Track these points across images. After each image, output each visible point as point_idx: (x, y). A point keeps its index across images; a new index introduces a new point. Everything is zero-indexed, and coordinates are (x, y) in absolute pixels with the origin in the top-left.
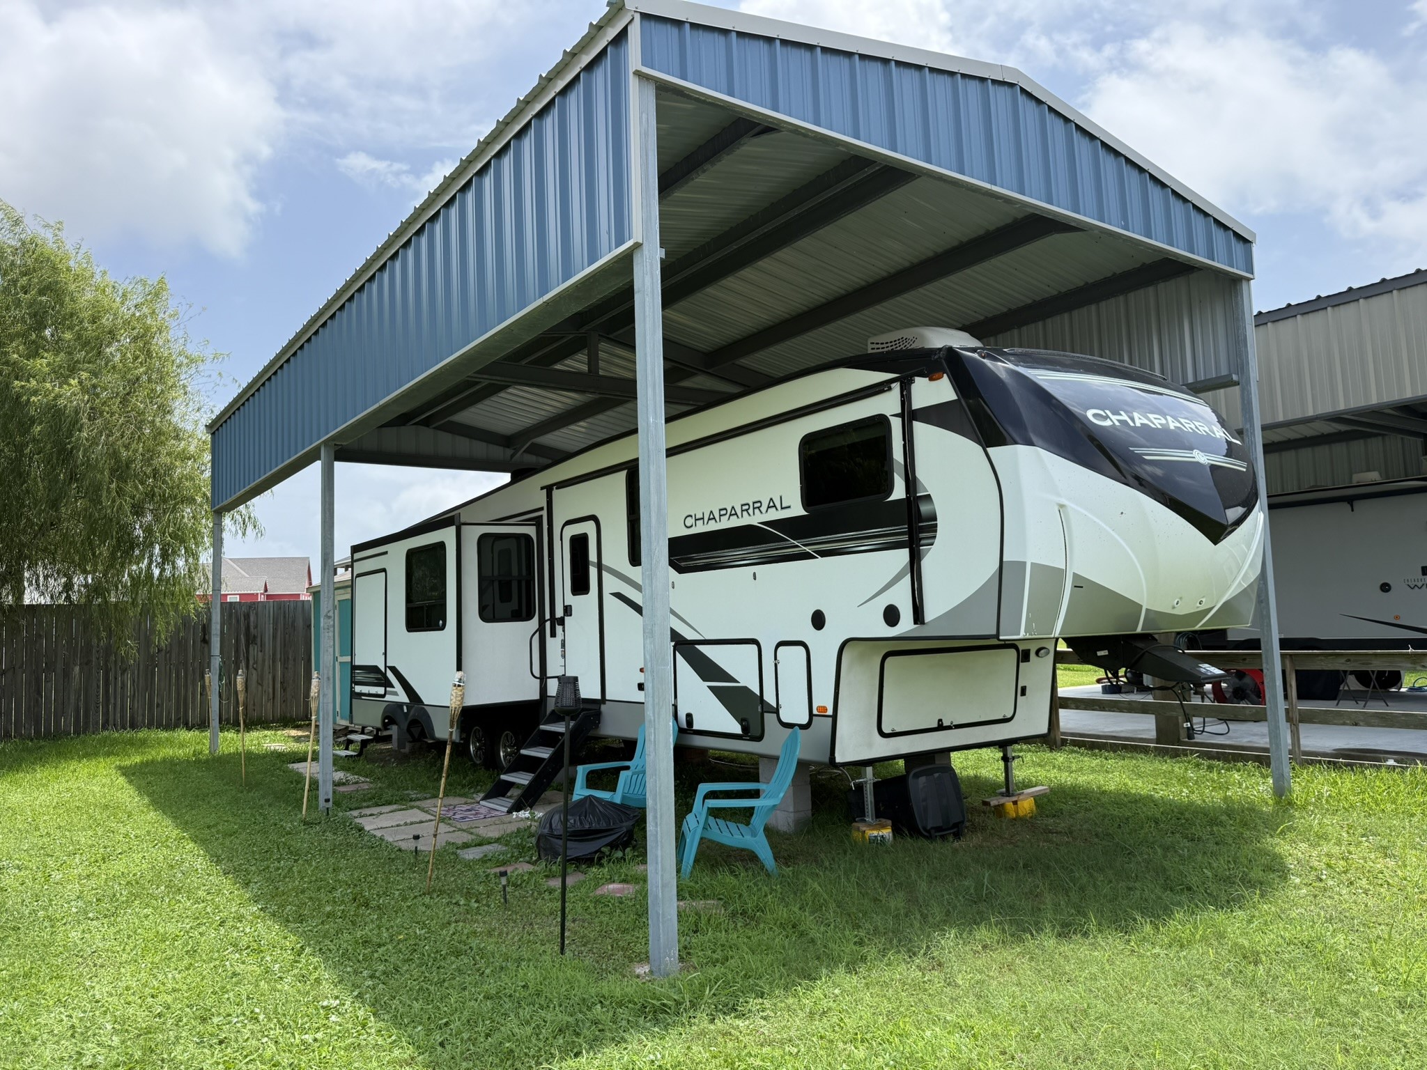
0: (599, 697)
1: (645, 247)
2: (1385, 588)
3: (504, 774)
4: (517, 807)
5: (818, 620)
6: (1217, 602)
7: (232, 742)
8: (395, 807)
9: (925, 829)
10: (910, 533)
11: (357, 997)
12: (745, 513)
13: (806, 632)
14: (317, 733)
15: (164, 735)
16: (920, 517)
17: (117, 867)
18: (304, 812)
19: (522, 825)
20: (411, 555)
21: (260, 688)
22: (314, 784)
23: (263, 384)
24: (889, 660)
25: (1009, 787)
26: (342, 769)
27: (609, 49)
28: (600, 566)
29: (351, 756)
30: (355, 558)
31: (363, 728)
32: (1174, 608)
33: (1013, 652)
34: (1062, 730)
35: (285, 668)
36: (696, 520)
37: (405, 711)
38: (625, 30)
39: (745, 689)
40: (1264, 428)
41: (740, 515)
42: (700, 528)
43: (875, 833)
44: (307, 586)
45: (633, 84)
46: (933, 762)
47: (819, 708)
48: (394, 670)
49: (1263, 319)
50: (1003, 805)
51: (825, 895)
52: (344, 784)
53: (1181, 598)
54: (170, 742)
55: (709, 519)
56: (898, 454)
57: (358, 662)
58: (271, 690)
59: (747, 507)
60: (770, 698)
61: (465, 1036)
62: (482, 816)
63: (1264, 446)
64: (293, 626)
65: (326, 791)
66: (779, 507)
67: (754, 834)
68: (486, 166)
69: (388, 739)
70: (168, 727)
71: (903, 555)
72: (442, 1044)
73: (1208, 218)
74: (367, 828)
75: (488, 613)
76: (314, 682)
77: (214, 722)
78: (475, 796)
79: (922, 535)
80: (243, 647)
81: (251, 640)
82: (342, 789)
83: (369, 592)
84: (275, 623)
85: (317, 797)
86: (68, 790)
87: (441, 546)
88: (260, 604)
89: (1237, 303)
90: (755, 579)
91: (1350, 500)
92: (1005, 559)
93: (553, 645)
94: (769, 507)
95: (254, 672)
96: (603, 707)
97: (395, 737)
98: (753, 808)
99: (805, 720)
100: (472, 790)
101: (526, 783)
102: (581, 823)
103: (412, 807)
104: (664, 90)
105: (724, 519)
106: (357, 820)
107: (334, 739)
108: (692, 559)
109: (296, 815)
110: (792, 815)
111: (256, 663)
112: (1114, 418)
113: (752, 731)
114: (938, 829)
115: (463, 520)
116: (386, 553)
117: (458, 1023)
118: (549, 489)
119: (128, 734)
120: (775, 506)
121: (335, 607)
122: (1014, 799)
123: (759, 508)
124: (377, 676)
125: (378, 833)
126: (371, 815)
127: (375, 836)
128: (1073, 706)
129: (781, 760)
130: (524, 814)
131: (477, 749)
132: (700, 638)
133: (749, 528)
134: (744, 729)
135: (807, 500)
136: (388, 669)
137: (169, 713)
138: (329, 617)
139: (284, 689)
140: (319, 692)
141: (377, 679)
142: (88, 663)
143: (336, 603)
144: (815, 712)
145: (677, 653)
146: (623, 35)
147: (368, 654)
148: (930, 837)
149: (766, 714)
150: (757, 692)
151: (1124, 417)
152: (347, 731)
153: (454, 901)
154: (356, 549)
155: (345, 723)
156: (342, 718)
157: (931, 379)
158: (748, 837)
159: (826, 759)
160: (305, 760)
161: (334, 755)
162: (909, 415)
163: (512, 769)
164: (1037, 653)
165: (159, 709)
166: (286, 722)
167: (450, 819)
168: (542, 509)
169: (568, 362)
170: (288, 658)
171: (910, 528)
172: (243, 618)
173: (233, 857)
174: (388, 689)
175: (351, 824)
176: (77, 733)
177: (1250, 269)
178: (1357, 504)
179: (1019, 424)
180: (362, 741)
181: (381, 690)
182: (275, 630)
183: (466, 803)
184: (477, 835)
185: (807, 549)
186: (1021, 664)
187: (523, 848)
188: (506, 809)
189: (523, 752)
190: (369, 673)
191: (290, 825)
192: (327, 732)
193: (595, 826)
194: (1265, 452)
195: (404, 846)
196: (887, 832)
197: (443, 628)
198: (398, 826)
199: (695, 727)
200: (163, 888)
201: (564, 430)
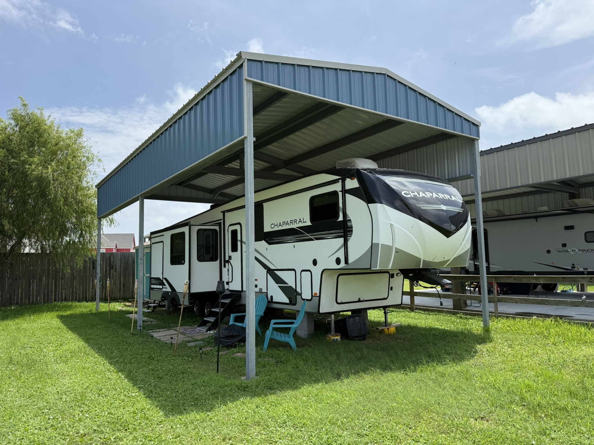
0: (240, 289)
1: (248, 138)
2: (549, 252)
3: (206, 318)
4: (210, 329)
5: (315, 262)
6: (451, 258)
7: (104, 307)
8: (165, 329)
9: (352, 337)
10: (344, 232)
11: (149, 384)
12: (291, 224)
13: (311, 267)
14: (137, 304)
15: (78, 304)
16: (348, 227)
17: (65, 347)
18: (132, 330)
19: (210, 335)
20: (173, 236)
21: (115, 286)
22: (136, 322)
23: (118, 171)
24: (340, 277)
25: (386, 323)
26: (146, 316)
27: (237, 70)
28: (241, 242)
29: (149, 312)
30: (152, 237)
31: (155, 301)
32: (433, 259)
33: (388, 274)
34: (415, 304)
35: (125, 278)
36: (275, 225)
37: (170, 294)
38: (242, 64)
39: (291, 286)
40: (482, 193)
41: (289, 224)
42: (276, 229)
43: (333, 338)
44: (133, 246)
45: (245, 83)
46: (360, 313)
47: (315, 294)
48: (166, 279)
49: (483, 153)
50: (383, 330)
51: (309, 356)
52: (146, 322)
53: (436, 256)
54: (81, 307)
55: (279, 225)
56: (341, 205)
57: (152, 276)
58: (119, 287)
59: (292, 221)
60: (299, 290)
61: (183, 394)
62: (197, 333)
63: (482, 199)
64: (128, 263)
65: (140, 323)
66: (303, 222)
67: (289, 337)
68: (198, 103)
69: (164, 306)
70: (79, 301)
71: (342, 240)
72: (175, 396)
73: (462, 118)
74: (154, 336)
75: (200, 259)
76: (136, 283)
77: (98, 298)
78: (195, 326)
79: (348, 233)
80: (108, 271)
81: (111, 267)
82: (145, 323)
83: (157, 250)
84: (121, 261)
85: (136, 326)
86: (44, 323)
87: (183, 233)
88: (115, 254)
89: (473, 148)
90: (294, 247)
91: (536, 218)
92: (373, 242)
93: (224, 270)
94: (299, 222)
95: (112, 280)
96: (242, 293)
97: (167, 305)
98: (290, 328)
99: (310, 298)
100: (194, 324)
101: (213, 321)
102: (229, 333)
103: (171, 329)
104: (255, 84)
105: (284, 225)
106: (151, 334)
107: (143, 306)
108: (273, 240)
109: (129, 332)
110: (307, 332)
111: (113, 276)
112: (412, 194)
113: (293, 302)
114: (357, 337)
115: (191, 224)
116: (163, 235)
117: (181, 391)
118: (224, 212)
119: (65, 303)
120: (301, 221)
121: (144, 255)
122: (388, 327)
123: (296, 222)
124: (159, 281)
125: (158, 338)
126: (156, 332)
127: (157, 339)
128: (419, 295)
129: (300, 312)
130: (212, 332)
131: (197, 309)
132: (275, 268)
133: (293, 229)
134: (290, 301)
135: (312, 220)
136: (164, 279)
137: (79, 295)
138: (142, 259)
139: (124, 287)
140: (138, 287)
141: (160, 282)
142: (49, 276)
143: (145, 253)
144: (313, 295)
145: (268, 274)
146: (241, 66)
147: (156, 273)
148: (354, 340)
149: (297, 296)
150: (295, 288)
151: (416, 194)
152: (148, 303)
153: (184, 359)
154: (152, 233)
155: (147, 300)
156: (146, 298)
157: (351, 179)
158: (287, 338)
159: (317, 311)
160: (133, 313)
161: (143, 311)
162: (345, 191)
163: (209, 316)
164: (397, 275)
165: (76, 294)
166: (125, 299)
167: (185, 333)
168: (221, 220)
169: (230, 165)
170: (126, 275)
171: (344, 231)
172: (108, 259)
173: (107, 345)
174: (164, 286)
175: (149, 335)
176: (44, 302)
177: (478, 136)
178: (539, 219)
179: (378, 197)
180: (154, 306)
181: (161, 287)
182: (121, 264)
183: (191, 328)
184: (194, 339)
185: (311, 237)
186: (391, 279)
187: (210, 343)
188: (205, 330)
189: (213, 310)
190: (157, 280)
191: (126, 335)
192: (140, 302)
193: (234, 334)
194: (483, 201)
195: (167, 342)
196: (338, 338)
197: (184, 264)
198: (166, 335)
199: (274, 300)
200: (83, 354)
201: (233, 188)
